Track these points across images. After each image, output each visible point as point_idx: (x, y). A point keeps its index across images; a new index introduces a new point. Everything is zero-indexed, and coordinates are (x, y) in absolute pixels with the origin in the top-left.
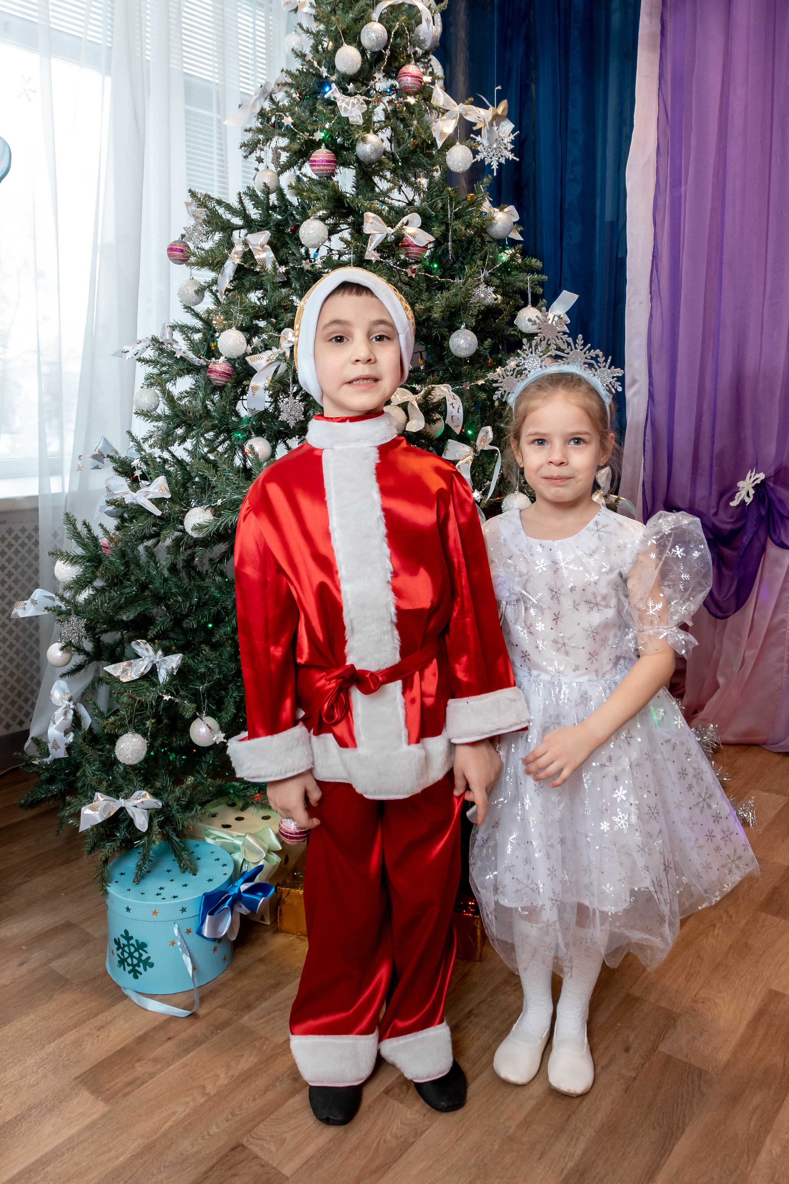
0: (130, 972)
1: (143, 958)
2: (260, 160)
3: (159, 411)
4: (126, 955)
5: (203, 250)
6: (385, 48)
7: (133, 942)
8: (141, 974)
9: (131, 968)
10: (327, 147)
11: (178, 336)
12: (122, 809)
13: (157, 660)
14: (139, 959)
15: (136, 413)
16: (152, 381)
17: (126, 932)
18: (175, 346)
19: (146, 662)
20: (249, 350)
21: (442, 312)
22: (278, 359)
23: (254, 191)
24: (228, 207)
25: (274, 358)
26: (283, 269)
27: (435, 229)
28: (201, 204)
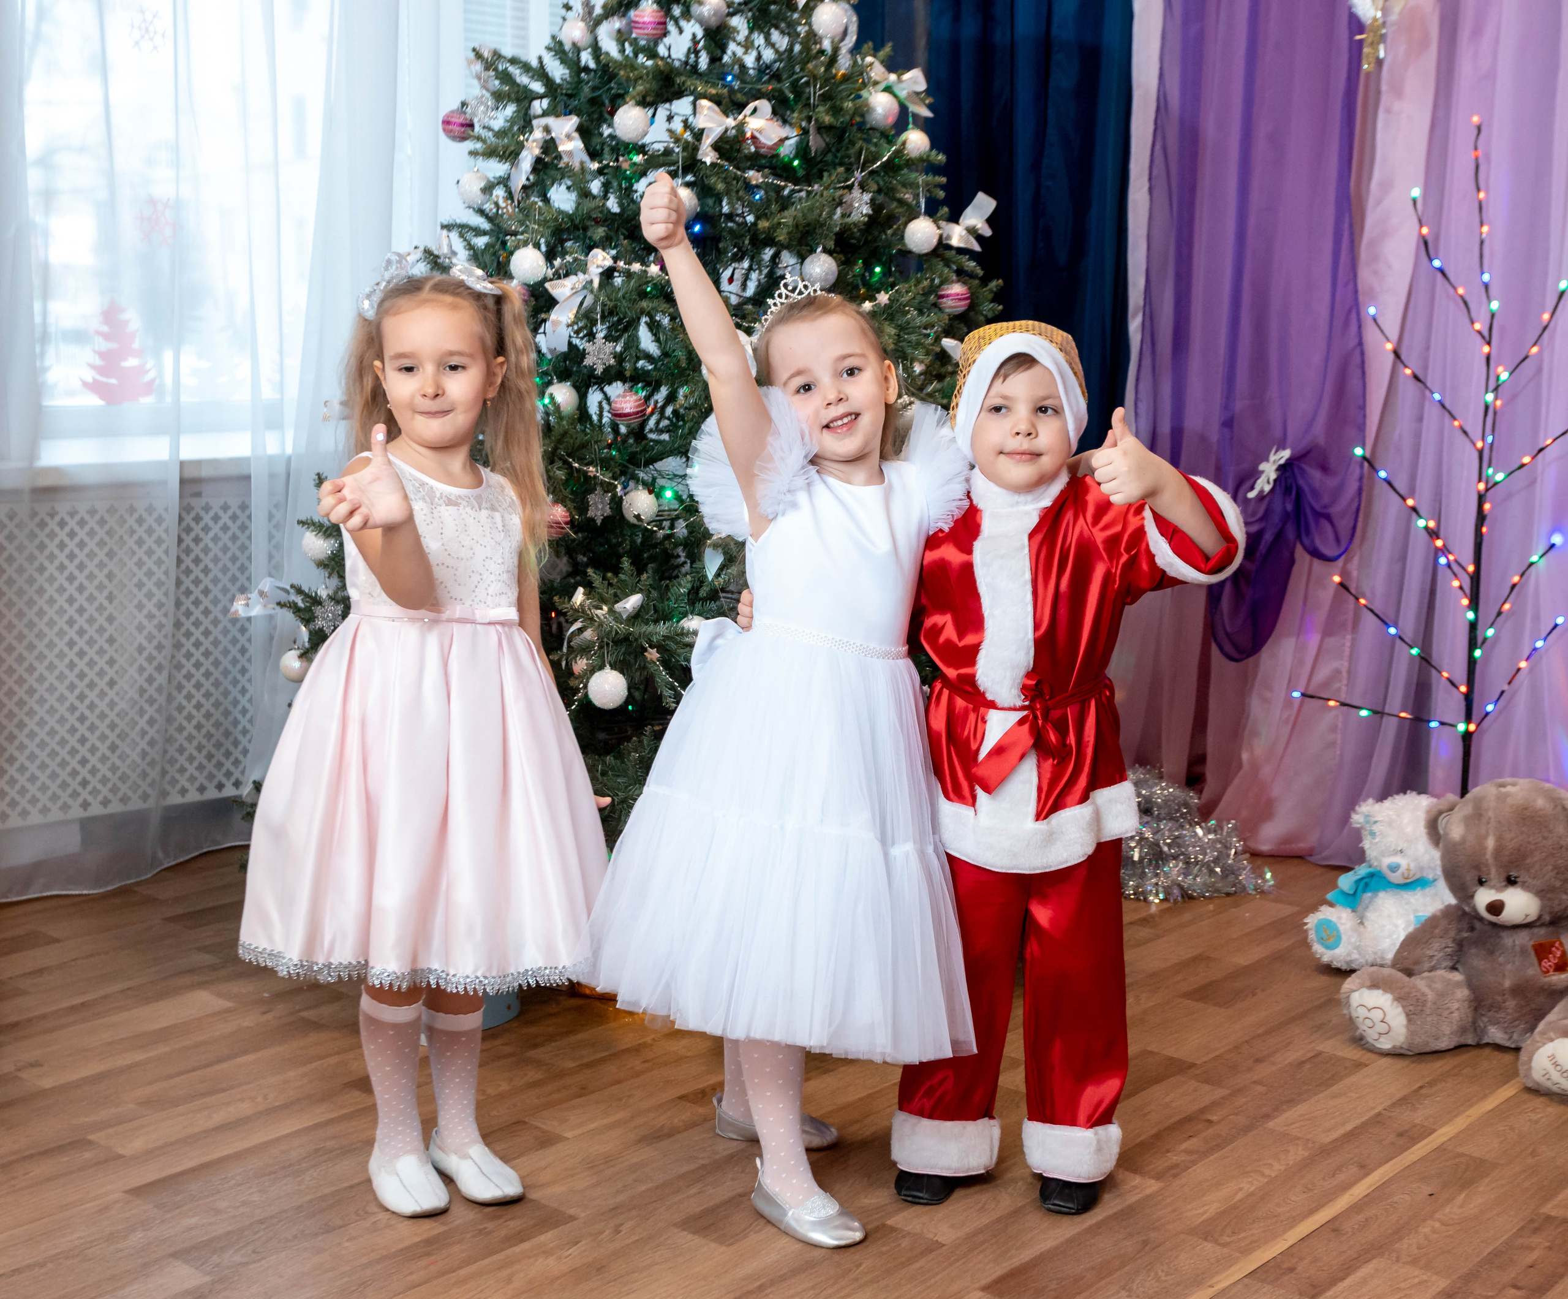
2: (568, 7)
5: (490, 129)
11: (455, 241)
20: (550, 273)
21: (789, 233)
22: (584, 288)
23: (561, 43)
24: (526, 67)
25: (579, 286)
26: (595, 166)
27: (795, 115)
28: (489, 65)
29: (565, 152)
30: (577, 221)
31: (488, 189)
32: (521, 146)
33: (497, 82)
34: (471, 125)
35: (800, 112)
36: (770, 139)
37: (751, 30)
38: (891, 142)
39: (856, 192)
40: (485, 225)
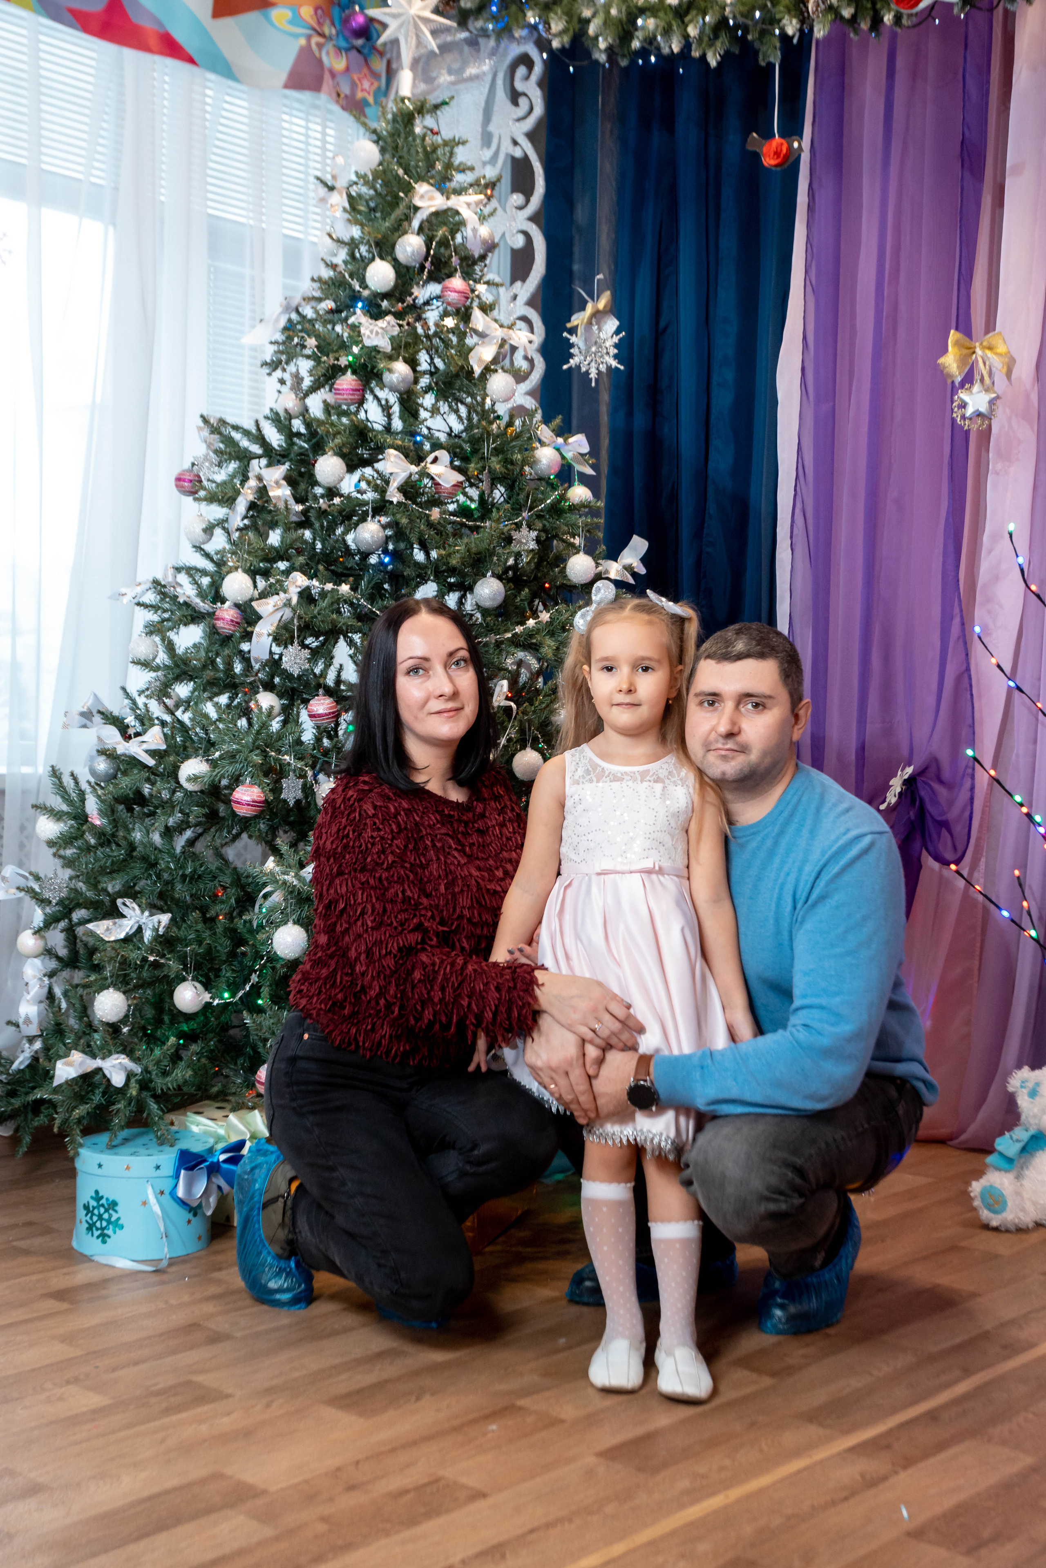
0: (98, 1237)
1: (113, 1219)
2: (282, 382)
3: (158, 661)
4: (95, 1218)
5: (215, 482)
6: (426, 259)
7: (103, 1201)
8: (109, 1237)
9: (99, 1232)
10: (354, 372)
11: (183, 578)
12: (99, 1070)
13: (144, 920)
14: (109, 1222)
15: (133, 662)
16: (152, 629)
17: (97, 1192)
18: (178, 590)
19: (131, 923)
20: (256, 595)
21: (462, 558)
22: (285, 605)
23: (277, 414)
24: (246, 433)
25: (280, 603)
26: (299, 508)
27: (472, 465)
28: (215, 430)
29: (275, 497)
30: (282, 553)
31: (209, 530)
32: (238, 493)
33: (222, 446)
34: (200, 481)
35: (477, 463)
36: (448, 482)
37: (437, 400)
38: (554, 488)
39: (524, 530)
40: (210, 567)
